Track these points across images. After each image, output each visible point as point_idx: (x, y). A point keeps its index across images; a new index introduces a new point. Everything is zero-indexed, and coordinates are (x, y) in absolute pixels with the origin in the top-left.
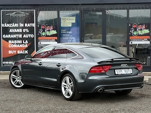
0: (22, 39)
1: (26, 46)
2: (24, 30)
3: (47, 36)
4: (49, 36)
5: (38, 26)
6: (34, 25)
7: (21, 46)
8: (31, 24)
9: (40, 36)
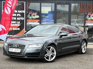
0: (16, 20)
1: (19, 25)
2: (18, 15)
3: (33, 19)
4: (34, 19)
5: (27, 12)
6: (24, 12)
7: (15, 25)
8: (22, 11)
9: (28, 19)
